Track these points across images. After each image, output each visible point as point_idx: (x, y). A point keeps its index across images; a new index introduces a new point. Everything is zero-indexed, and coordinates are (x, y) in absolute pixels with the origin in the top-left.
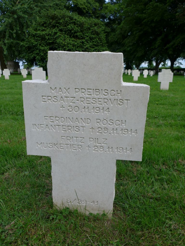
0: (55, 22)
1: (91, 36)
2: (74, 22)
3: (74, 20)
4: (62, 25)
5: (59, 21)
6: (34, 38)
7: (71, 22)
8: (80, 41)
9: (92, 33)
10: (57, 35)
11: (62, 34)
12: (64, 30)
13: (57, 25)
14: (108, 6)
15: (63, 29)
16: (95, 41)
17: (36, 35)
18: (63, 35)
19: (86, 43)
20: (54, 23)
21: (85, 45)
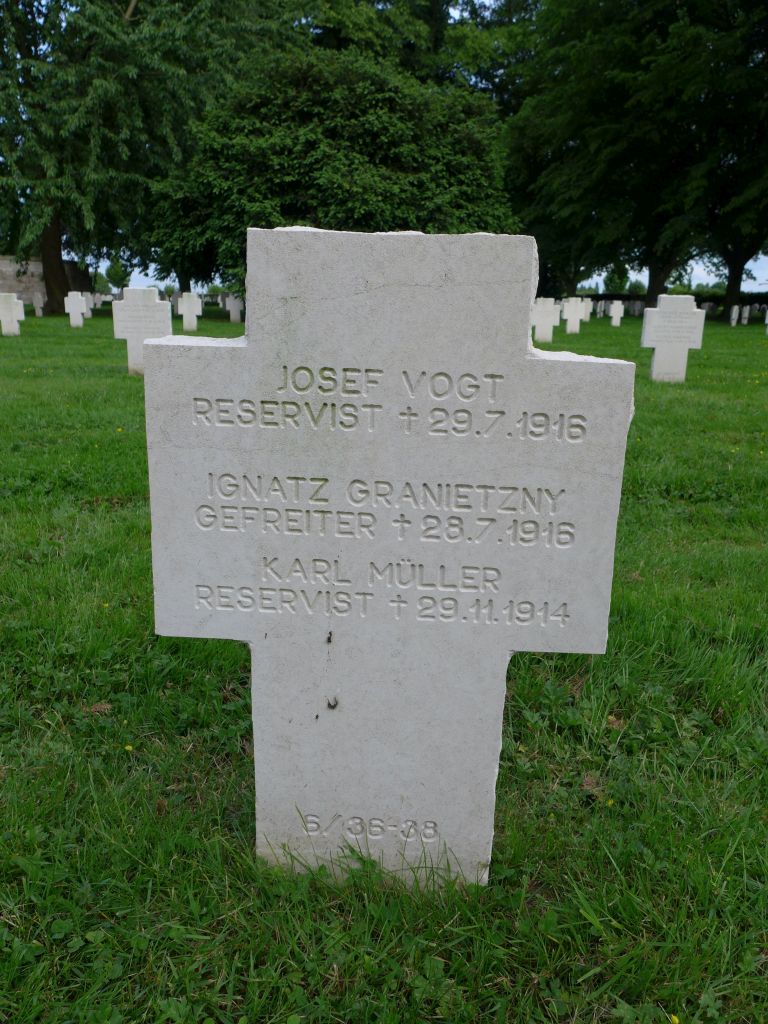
0: (308, 100)
1: (452, 158)
2: (391, 100)
3: (390, 90)
4: (341, 111)
5: (325, 95)
6: (217, 163)
7: (378, 101)
8: (411, 178)
9: (458, 147)
10: (317, 154)
11: (339, 151)
12: (346, 134)
13: (316, 110)
14: (465, 37)
15: (343, 127)
16: (468, 178)
17: (225, 152)
18: (342, 151)
19: (433, 185)
20: (302, 103)
21: (429, 194)
